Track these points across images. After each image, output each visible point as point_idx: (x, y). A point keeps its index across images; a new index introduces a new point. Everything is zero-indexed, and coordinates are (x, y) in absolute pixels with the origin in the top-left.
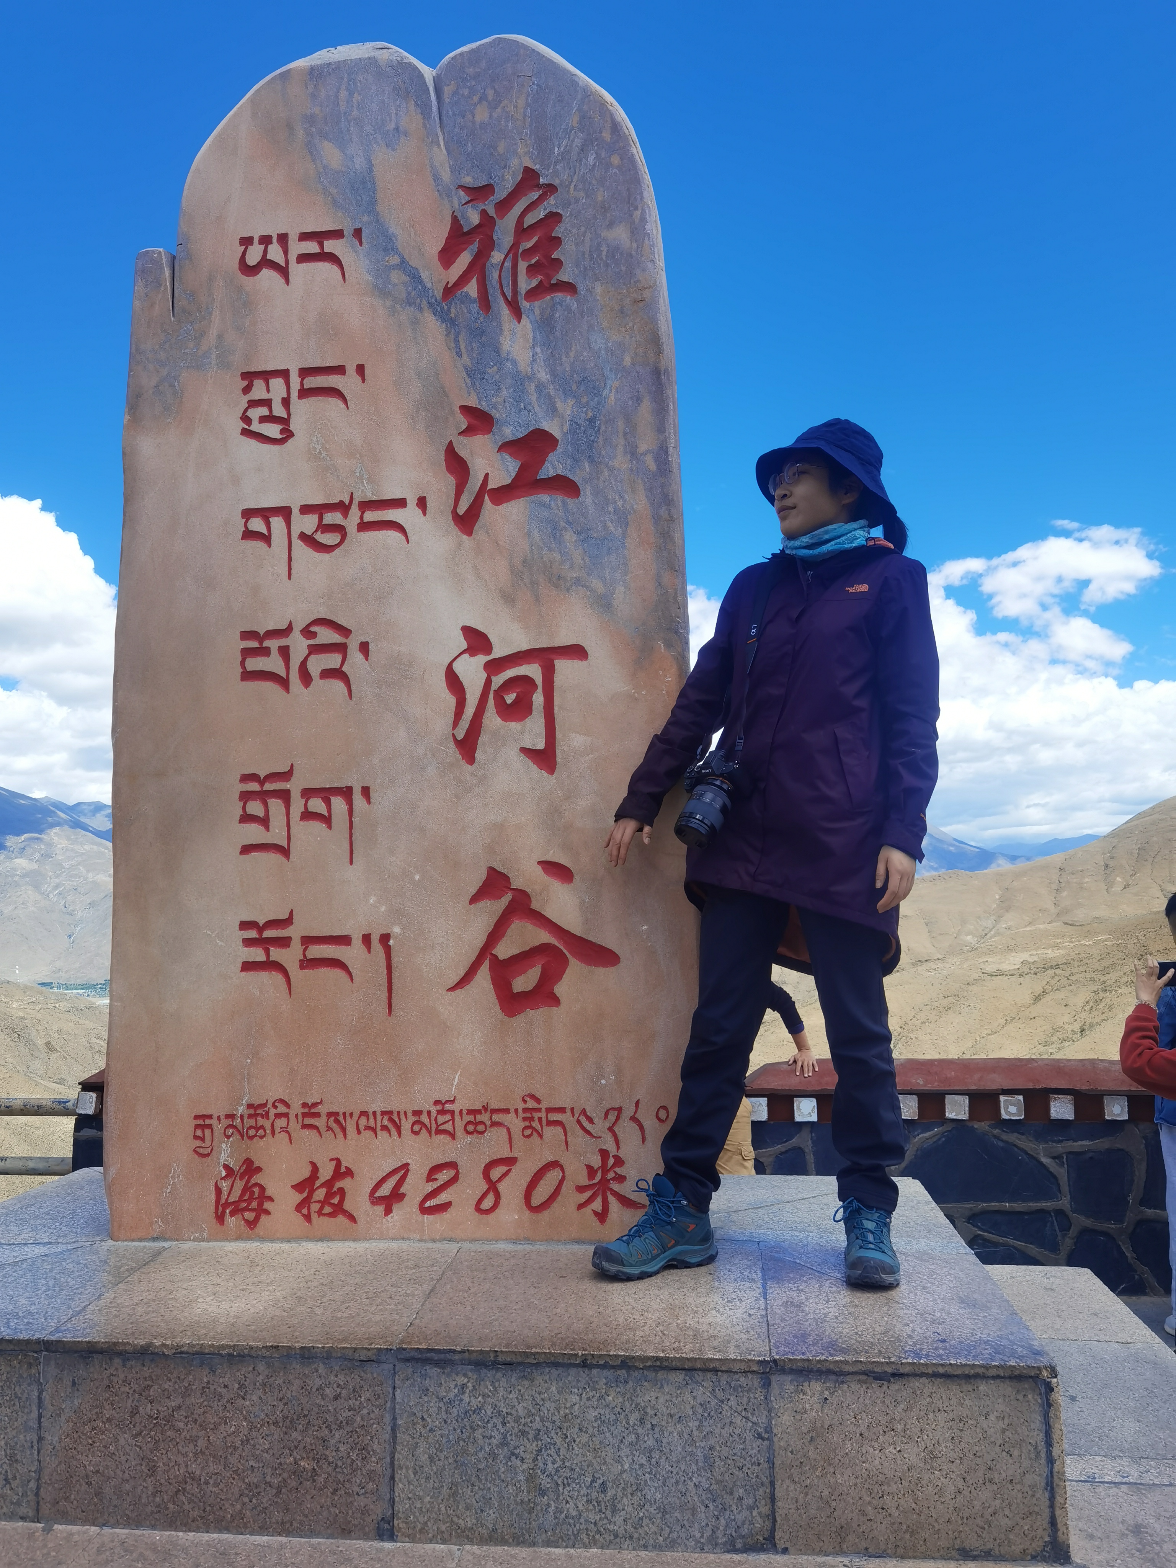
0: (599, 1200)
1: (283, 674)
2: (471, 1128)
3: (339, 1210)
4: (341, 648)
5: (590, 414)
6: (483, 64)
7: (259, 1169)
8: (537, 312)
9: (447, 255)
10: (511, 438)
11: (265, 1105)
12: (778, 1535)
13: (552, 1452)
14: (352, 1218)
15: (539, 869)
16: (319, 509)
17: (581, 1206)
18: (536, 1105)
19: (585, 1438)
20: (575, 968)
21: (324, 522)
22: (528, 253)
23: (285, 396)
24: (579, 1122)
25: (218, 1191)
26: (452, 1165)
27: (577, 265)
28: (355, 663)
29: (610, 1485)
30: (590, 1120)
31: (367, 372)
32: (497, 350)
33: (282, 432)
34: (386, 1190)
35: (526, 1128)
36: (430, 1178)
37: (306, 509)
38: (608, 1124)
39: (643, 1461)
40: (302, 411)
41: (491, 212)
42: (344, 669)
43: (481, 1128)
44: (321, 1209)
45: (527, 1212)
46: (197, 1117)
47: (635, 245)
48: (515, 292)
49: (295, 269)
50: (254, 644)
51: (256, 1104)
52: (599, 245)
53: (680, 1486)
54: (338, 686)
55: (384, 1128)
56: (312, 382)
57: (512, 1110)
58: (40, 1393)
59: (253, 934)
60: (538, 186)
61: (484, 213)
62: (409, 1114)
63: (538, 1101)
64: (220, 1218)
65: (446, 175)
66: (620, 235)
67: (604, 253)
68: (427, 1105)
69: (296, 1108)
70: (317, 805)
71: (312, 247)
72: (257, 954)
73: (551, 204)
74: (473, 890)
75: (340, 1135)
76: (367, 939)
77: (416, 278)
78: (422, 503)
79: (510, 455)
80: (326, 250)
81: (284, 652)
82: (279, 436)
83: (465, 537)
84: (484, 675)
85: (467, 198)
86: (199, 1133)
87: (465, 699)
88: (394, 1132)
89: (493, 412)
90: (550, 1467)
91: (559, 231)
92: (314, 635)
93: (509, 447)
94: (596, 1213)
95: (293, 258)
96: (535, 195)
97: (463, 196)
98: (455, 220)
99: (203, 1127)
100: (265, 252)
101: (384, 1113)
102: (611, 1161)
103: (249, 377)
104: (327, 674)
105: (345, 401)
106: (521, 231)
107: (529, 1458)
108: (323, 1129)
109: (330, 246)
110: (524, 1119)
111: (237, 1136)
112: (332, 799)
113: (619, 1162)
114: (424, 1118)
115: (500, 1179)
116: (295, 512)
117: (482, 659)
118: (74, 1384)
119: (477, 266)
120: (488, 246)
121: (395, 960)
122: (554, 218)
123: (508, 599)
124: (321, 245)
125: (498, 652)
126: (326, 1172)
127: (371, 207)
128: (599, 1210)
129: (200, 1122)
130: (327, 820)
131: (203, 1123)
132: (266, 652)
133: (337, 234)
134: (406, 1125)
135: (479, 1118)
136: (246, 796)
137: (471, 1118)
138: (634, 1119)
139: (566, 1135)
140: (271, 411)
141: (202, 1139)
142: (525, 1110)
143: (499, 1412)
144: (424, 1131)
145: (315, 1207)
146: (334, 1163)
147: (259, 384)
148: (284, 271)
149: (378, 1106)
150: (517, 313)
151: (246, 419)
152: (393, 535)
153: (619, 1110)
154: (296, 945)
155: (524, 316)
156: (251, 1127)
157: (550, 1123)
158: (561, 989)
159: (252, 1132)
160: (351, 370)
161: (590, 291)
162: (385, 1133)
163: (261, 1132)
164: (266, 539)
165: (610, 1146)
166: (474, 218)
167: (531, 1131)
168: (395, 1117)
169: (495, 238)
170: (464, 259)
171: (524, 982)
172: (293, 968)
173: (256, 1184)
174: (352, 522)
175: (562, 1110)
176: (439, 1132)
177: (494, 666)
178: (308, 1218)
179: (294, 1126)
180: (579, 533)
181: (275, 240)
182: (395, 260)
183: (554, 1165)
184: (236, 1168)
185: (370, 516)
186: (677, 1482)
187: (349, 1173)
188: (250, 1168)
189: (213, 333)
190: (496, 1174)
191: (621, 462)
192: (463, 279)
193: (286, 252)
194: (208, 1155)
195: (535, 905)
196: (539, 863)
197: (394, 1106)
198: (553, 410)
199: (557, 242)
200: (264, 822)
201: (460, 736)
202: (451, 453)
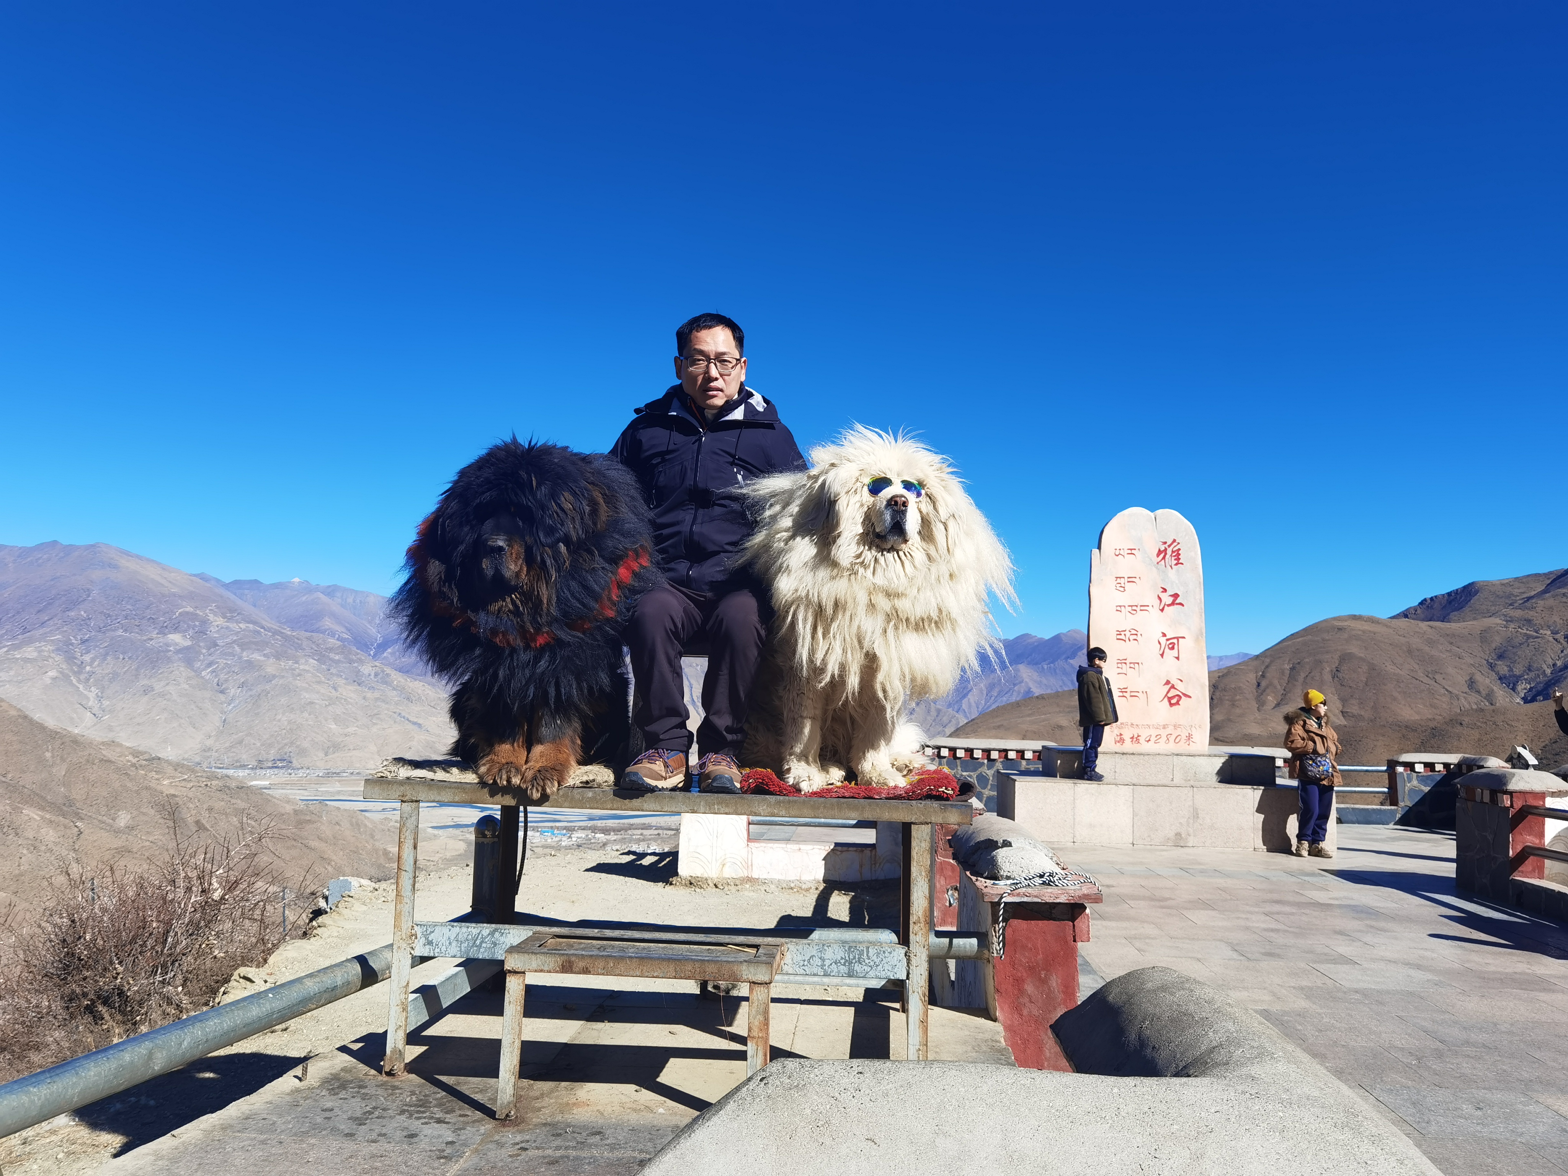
1: (1125, 639)
3: (1138, 742)
4: (1136, 635)
5: (1186, 590)
6: (1162, 514)
8: (1176, 568)
9: (1158, 555)
10: (1171, 594)
11: (1124, 723)
14: (1141, 744)
16: (1132, 606)
20: (1183, 698)
21: (1133, 609)
22: (1174, 556)
23: (1124, 582)
24: (1184, 727)
25: (1115, 738)
26: (1160, 735)
27: (1183, 559)
28: (1139, 638)
30: (1187, 727)
31: (1141, 578)
32: (1168, 576)
34: (1147, 739)
35: (1174, 728)
36: (1156, 737)
37: (1129, 606)
38: (1190, 728)
43: (1166, 728)
45: (1175, 744)
47: (1195, 556)
48: (1171, 564)
49: (1126, 556)
54: (1136, 642)
55: (1147, 728)
56: (1130, 580)
57: (1172, 725)
60: (1176, 542)
61: (1165, 547)
62: (1152, 725)
63: (1177, 723)
64: (1116, 743)
65: (1158, 539)
66: (1192, 554)
67: (1189, 557)
69: (1130, 724)
70: (1132, 665)
73: (1178, 546)
74: (1163, 683)
75: (1138, 729)
76: (1142, 692)
77: (1151, 560)
78: (1153, 606)
79: (1171, 597)
81: (1125, 635)
82: (1123, 590)
83: (1161, 613)
87: (1161, 646)
89: (1167, 589)
91: (1180, 552)
92: (1131, 632)
94: (1187, 744)
97: (1161, 544)
98: (1159, 548)
100: (1120, 552)
101: (1146, 725)
103: (1116, 577)
104: (1134, 639)
106: (1173, 552)
108: (1135, 727)
112: (1136, 664)
113: (1192, 735)
114: (1155, 726)
117: (1165, 638)
121: (1149, 696)
122: (1179, 549)
123: (1170, 627)
124: (1132, 551)
125: (1168, 637)
127: (1142, 545)
130: (1134, 668)
132: (1121, 634)
133: (1135, 549)
136: (1118, 663)
137: (1164, 726)
138: (1195, 727)
139: (1182, 730)
140: (1121, 585)
145: (1134, 742)
146: (1137, 734)
147: (1118, 579)
148: (1123, 556)
150: (1172, 568)
151: (1116, 586)
152: (1147, 612)
153: (1192, 725)
154: (1129, 693)
157: (1179, 728)
158: (1180, 702)
160: (1138, 578)
161: (1186, 564)
163: (1123, 728)
164: (1121, 611)
166: (1163, 549)
168: (1149, 726)
169: (1167, 552)
170: (1161, 556)
171: (1174, 701)
172: (1128, 697)
174: (1138, 609)
175: (1181, 725)
176: (1157, 729)
177: (1167, 640)
179: (1129, 727)
180: (1184, 614)
181: (1122, 550)
182: (1146, 555)
183: (1180, 735)
184: (1118, 734)
185: (1142, 608)
187: (1140, 736)
188: (1121, 735)
189: (1109, 568)
190: (1168, 737)
191: (1192, 600)
192: (1161, 561)
193: (1124, 552)
195: (1176, 687)
196: (1177, 679)
198: (1179, 589)
201: (1161, 653)
202: (1158, 596)
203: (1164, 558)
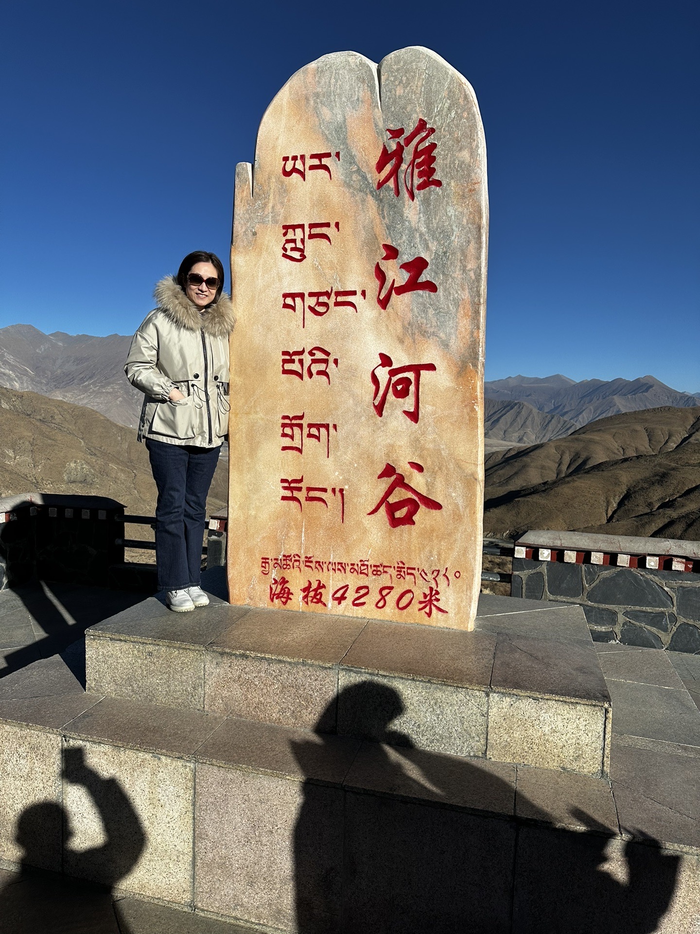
0: (428, 607)
1: (301, 372)
2: (375, 573)
3: (319, 601)
4: (326, 361)
5: (445, 250)
6: (402, 64)
7: (287, 582)
8: (422, 196)
9: (380, 167)
10: (406, 261)
11: (290, 556)
14: (325, 605)
15: (409, 465)
16: (317, 295)
17: (420, 610)
18: (403, 566)
20: (422, 508)
21: (319, 301)
22: (419, 165)
23: (302, 238)
24: (421, 574)
25: (271, 589)
26: (367, 587)
27: (443, 171)
28: (332, 368)
30: (426, 574)
31: (340, 226)
32: (402, 216)
33: (301, 256)
34: (338, 595)
35: (398, 575)
36: (357, 592)
37: (311, 294)
38: (433, 577)
39: (436, 719)
40: (310, 245)
41: (402, 143)
42: (327, 371)
43: (379, 573)
44: (312, 600)
45: (397, 610)
46: (263, 558)
47: (472, 160)
48: (412, 185)
49: (309, 174)
50: (288, 357)
51: (287, 555)
52: (454, 160)
53: (450, 730)
54: (324, 378)
55: (339, 569)
56: (315, 231)
57: (393, 567)
58: (205, 666)
59: (286, 485)
60: (426, 129)
61: (398, 143)
62: (349, 565)
63: (404, 564)
64: (272, 600)
65: (381, 124)
66: (465, 155)
67: (457, 164)
68: (357, 562)
69: (303, 559)
70: (314, 431)
71: (316, 162)
72: (288, 493)
73: (432, 139)
74: (379, 472)
75: (321, 571)
76: (334, 490)
77: (364, 178)
78: (364, 293)
79: (405, 270)
80: (323, 163)
81: (301, 361)
82: (299, 258)
83: (383, 311)
84: (389, 376)
85: (391, 136)
86: (264, 565)
87: (379, 387)
88: (343, 571)
89: (398, 248)
91: (434, 154)
92: (314, 355)
93: (405, 266)
94: (426, 613)
95: (307, 167)
96: (424, 134)
97: (389, 135)
98: (384, 147)
99: (265, 563)
100: (295, 164)
101: (339, 563)
102: (434, 592)
103: (286, 227)
104: (320, 373)
105: (330, 241)
106: (417, 154)
108: (313, 568)
109: (325, 161)
110: (398, 571)
111: (278, 568)
112: (321, 429)
113: (437, 593)
114: (356, 567)
115: (386, 595)
116: (306, 295)
117: (388, 369)
118: (217, 664)
120: (400, 161)
121: (345, 500)
122: (433, 146)
123: (401, 341)
124: (321, 161)
125: (395, 366)
126: (314, 585)
127: (344, 142)
128: (428, 612)
130: (318, 438)
131: (265, 560)
132: (293, 361)
133: (328, 155)
134: (348, 569)
135: (378, 569)
136: (284, 426)
137: (375, 568)
138: (444, 575)
139: (415, 579)
140: (296, 245)
141: (265, 567)
142: (398, 567)
144: (355, 572)
145: (310, 599)
146: (318, 582)
147: (290, 231)
148: (302, 174)
149: (337, 561)
150: (412, 196)
151: (285, 249)
152: (350, 309)
153: (439, 571)
154: (304, 490)
155: (415, 198)
156: (284, 564)
157: (408, 574)
158: (415, 518)
159: (285, 566)
160: (333, 225)
161: (448, 184)
162: (339, 572)
163: (288, 567)
164: (293, 308)
165: (434, 586)
166: (394, 147)
167: (400, 576)
168: (343, 565)
169: (403, 156)
170: (388, 168)
171: (399, 514)
172: (303, 500)
173: (286, 588)
174: (331, 302)
175: (414, 569)
176: (361, 573)
177: (393, 373)
178: (307, 603)
179: (302, 566)
180: (435, 310)
181: (299, 158)
182: (355, 168)
183: (409, 591)
184: (278, 580)
185: (340, 299)
186: (448, 728)
187: (324, 586)
188: (284, 581)
189: (270, 205)
190: (385, 592)
191: (458, 274)
192: (387, 179)
193: (304, 165)
194: (267, 574)
195: (406, 481)
196: (409, 463)
197: (344, 561)
198: (427, 248)
199: (434, 159)
200: (292, 437)
201: (376, 404)
202: (378, 267)
203: (395, 172)
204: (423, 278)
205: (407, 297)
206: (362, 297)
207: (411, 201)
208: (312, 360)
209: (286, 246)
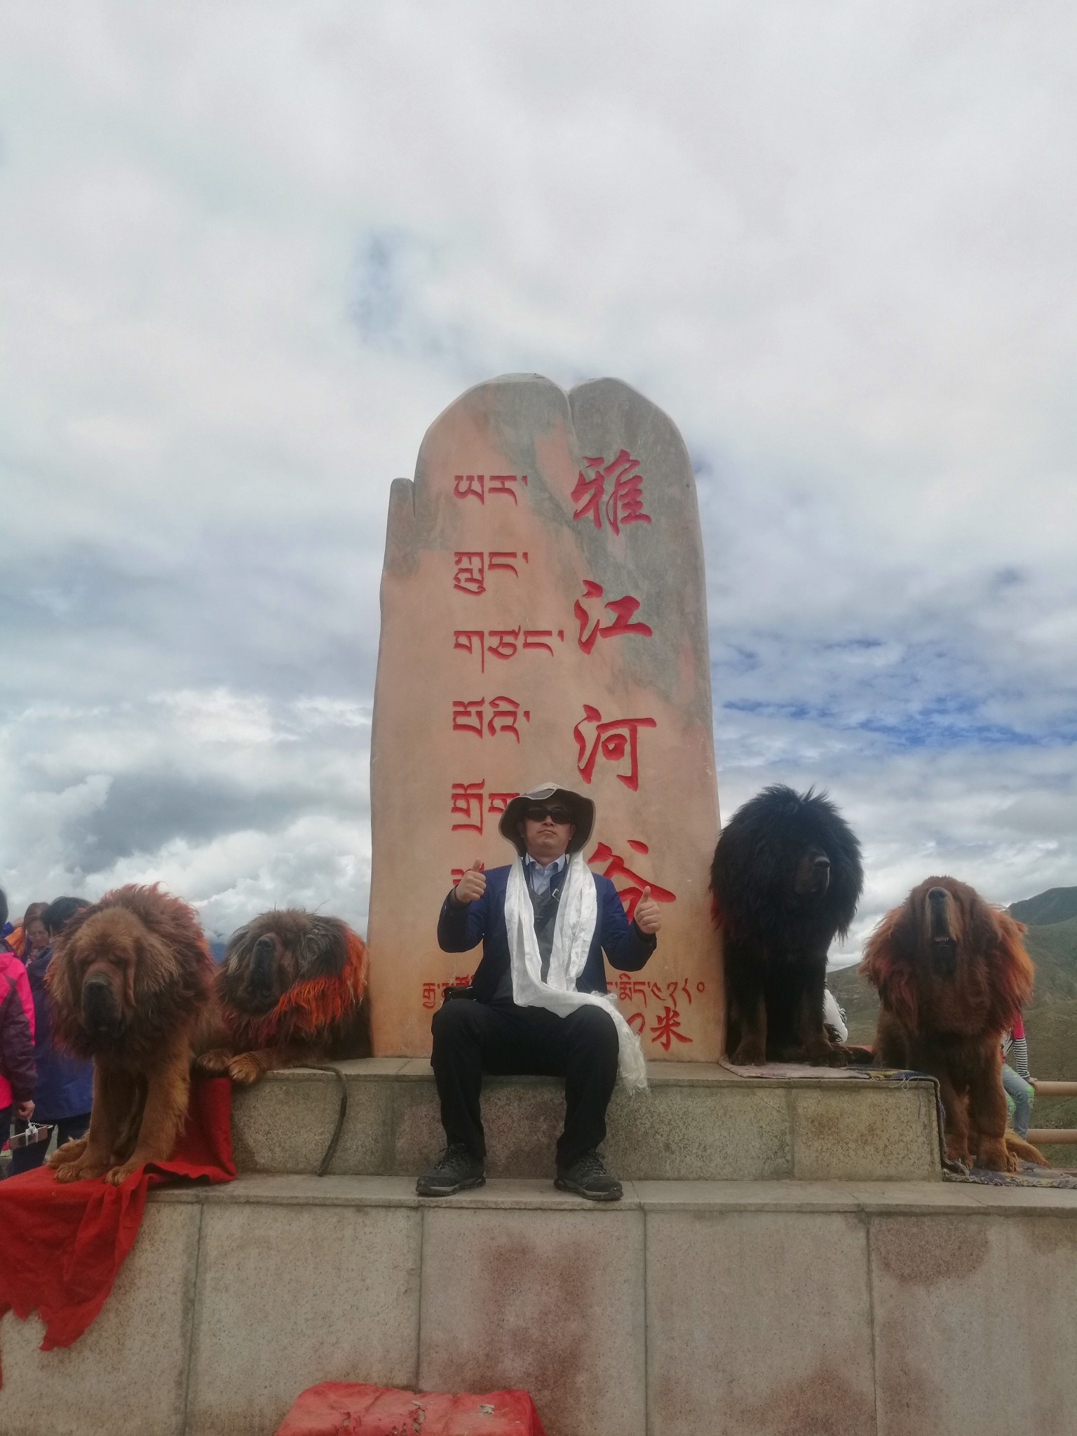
0: (665, 1036)
1: (479, 727)
4: (513, 714)
9: (576, 495)
12: (795, 1171)
13: (678, 1130)
15: (628, 844)
16: (501, 634)
17: (654, 1040)
19: (695, 1123)
21: (504, 641)
22: (622, 496)
23: (481, 568)
28: (521, 723)
29: (708, 1147)
30: (659, 989)
31: (529, 557)
33: (479, 587)
35: (622, 993)
37: (493, 633)
38: (669, 992)
40: (491, 578)
41: (602, 472)
42: (515, 726)
46: (425, 985)
48: (615, 518)
49: (487, 495)
50: (461, 709)
51: (461, 977)
52: (663, 496)
53: (745, 1147)
54: (511, 735)
56: (496, 560)
57: (614, 983)
60: (629, 460)
61: (598, 472)
70: (498, 803)
71: (498, 484)
73: (635, 471)
77: (558, 507)
78: (561, 634)
79: (612, 610)
80: (506, 487)
81: (479, 714)
82: (477, 590)
83: (586, 655)
84: (596, 733)
85: (588, 464)
86: (426, 994)
89: (602, 585)
90: (676, 1138)
91: (641, 486)
92: (497, 706)
93: (611, 605)
94: (662, 1043)
95: (486, 489)
96: (627, 466)
97: (586, 463)
98: (581, 475)
99: (429, 990)
100: (470, 484)
102: (672, 1014)
104: (504, 728)
105: (516, 573)
106: (619, 484)
107: (665, 1136)
109: (508, 484)
110: (621, 988)
113: (676, 1014)
116: (486, 634)
117: (595, 724)
119: (594, 501)
120: (600, 491)
122: (638, 478)
123: (611, 691)
124: (503, 484)
125: (605, 720)
128: (665, 1042)
129: (427, 987)
132: (468, 714)
133: (513, 478)
136: (455, 797)
138: (684, 989)
139: (645, 999)
140: (472, 575)
141: (429, 997)
142: (621, 983)
143: (650, 1111)
148: (481, 497)
150: (617, 530)
152: (544, 651)
153: (676, 984)
155: (620, 532)
160: (520, 555)
164: (469, 649)
165: (671, 1005)
167: (625, 995)
169: (604, 487)
170: (586, 498)
174: (519, 642)
175: (643, 983)
183: (639, 1014)
185: (530, 640)
193: (482, 486)
196: (629, 841)
198: (637, 587)
199: (639, 492)
200: (467, 811)
201: (582, 767)
202: (578, 606)
204: (633, 620)
205: (617, 640)
206: (559, 639)
207: (615, 535)
208: (494, 712)
209: (459, 576)
